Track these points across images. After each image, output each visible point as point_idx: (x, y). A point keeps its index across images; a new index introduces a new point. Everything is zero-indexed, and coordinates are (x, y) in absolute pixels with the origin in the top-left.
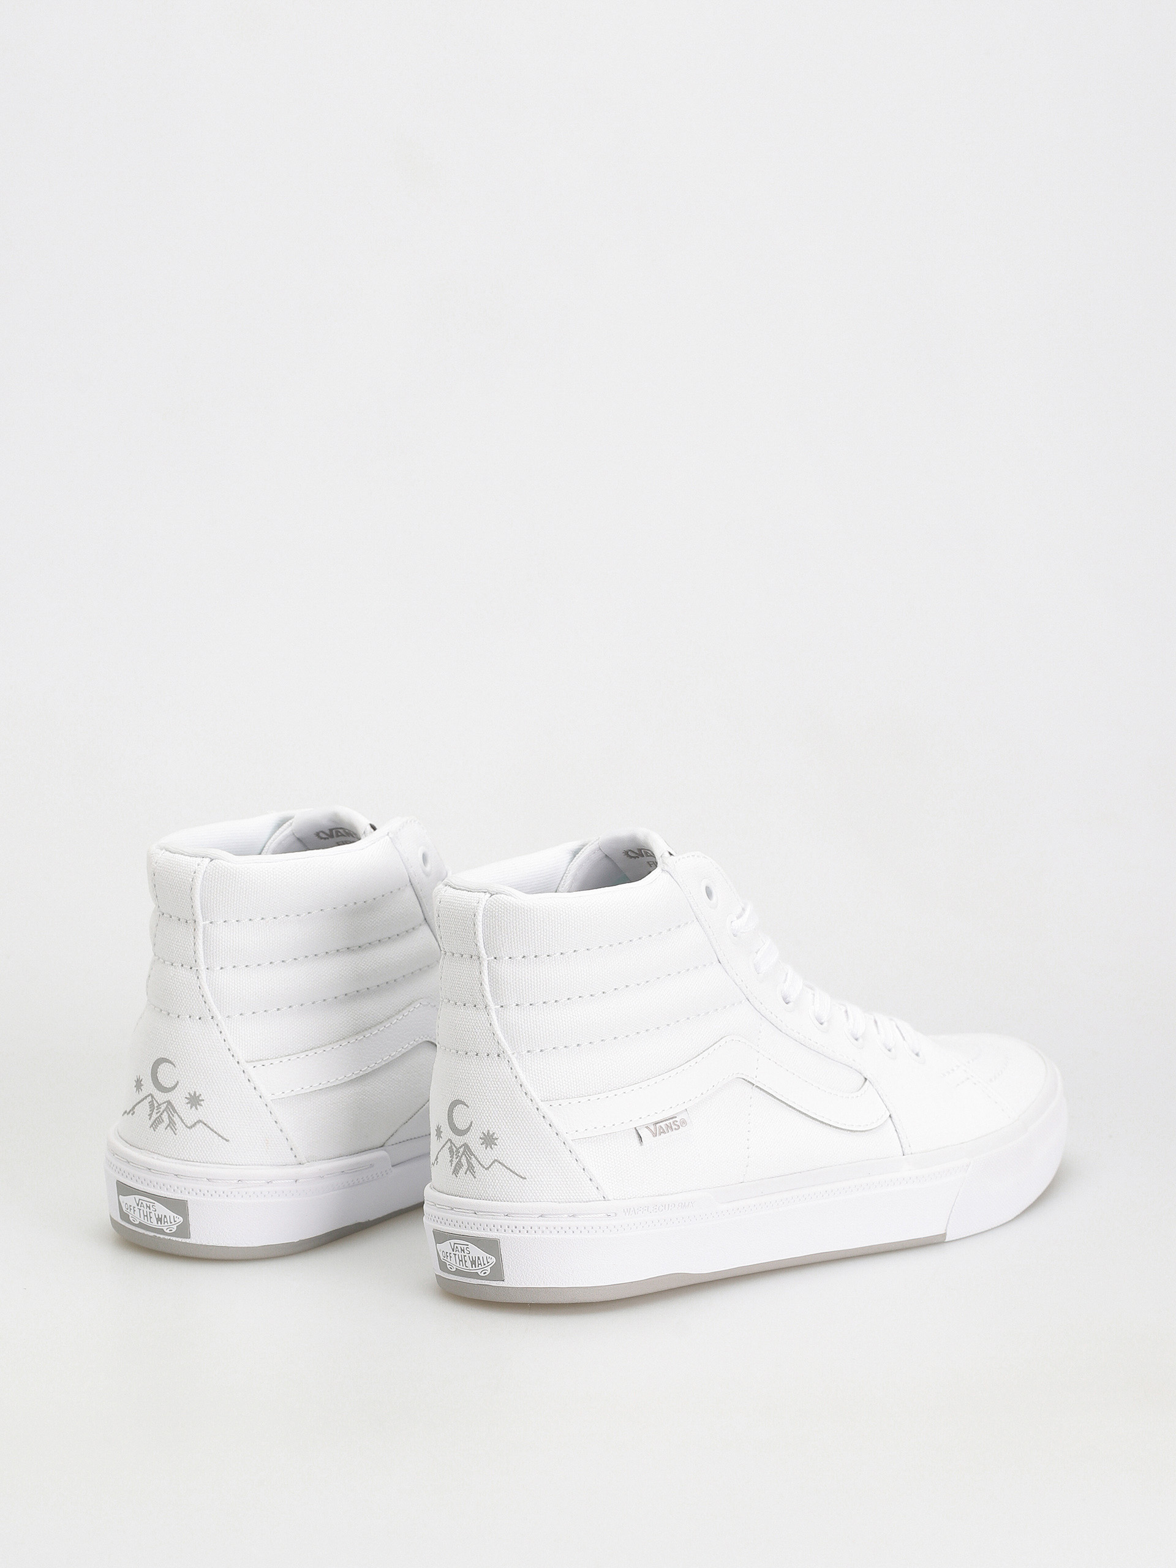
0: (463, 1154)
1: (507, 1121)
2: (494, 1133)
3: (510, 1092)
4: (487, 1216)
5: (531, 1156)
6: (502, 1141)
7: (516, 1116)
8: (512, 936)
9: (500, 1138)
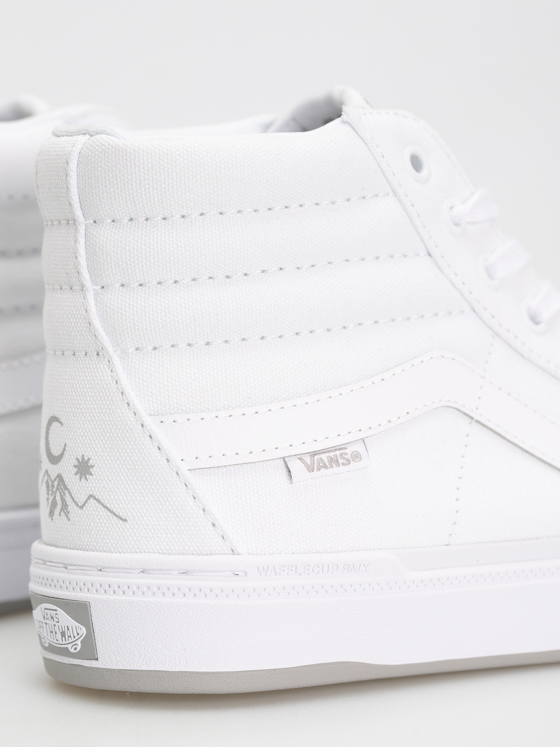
0: (57, 489)
1: (104, 442)
2: (89, 459)
3: (108, 402)
4: (77, 571)
5: (133, 491)
6: (98, 469)
7: (115, 435)
8: (112, 189)
9: (96, 465)
